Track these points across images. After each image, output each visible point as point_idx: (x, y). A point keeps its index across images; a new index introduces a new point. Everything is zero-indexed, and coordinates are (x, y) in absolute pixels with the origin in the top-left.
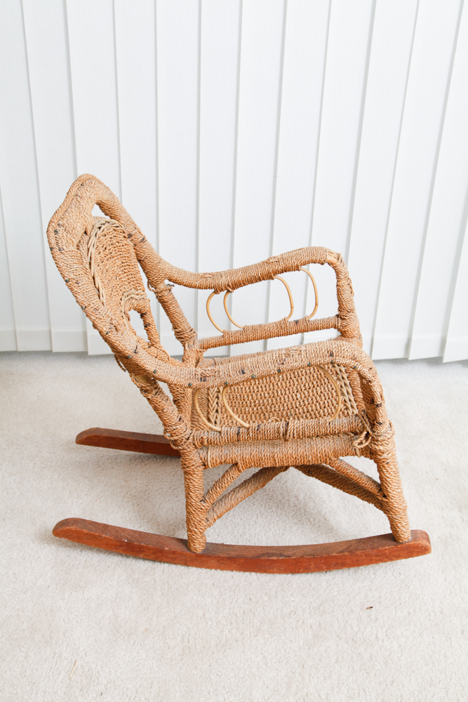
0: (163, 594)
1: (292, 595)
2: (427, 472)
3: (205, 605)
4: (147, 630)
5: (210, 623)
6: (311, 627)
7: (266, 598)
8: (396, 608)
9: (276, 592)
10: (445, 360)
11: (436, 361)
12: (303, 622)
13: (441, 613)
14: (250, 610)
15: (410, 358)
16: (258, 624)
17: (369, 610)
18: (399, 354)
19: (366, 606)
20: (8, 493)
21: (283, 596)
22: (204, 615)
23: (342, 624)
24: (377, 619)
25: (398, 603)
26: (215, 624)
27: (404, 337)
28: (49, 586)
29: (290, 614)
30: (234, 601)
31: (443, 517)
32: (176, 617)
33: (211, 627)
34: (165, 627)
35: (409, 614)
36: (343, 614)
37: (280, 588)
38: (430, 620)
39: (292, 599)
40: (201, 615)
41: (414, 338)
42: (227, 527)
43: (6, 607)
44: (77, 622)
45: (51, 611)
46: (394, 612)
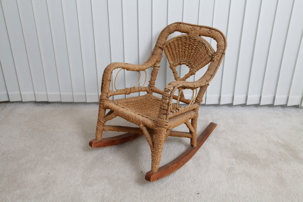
0: (121, 188)
1: (169, 189)
2: (224, 145)
3: (137, 192)
4: (114, 201)
5: (138, 198)
6: (176, 200)
7: (159, 190)
8: (208, 194)
9: (163, 188)
10: (234, 104)
11: (231, 105)
12: (173, 199)
13: (225, 195)
14: (153, 194)
15: (221, 104)
16: (156, 199)
17: (198, 194)
18: (216, 102)
19: (197, 193)
20: (67, 152)
21: (166, 189)
22: (136, 195)
23: (187, 199)
24: (201, 197)
25: (209, 192)
26: (140, 199)
27: (218, 96)
28: (80, 185)
29: (168, 196)
30: (147, 191)
31: (229, 161)
32: (125, 196)
33: (138, 200)
34: (121, 200)
35: (213, 196)
36: (188, 196)
37: (165, 186)
38: (221, 198)
39: (169, 190)
40: (135, 195)
41: (222, 96)
42: (147, 165)
43: (64, 192)
44: (89, 197)
45: (80, 193)
46: (207, 195)
